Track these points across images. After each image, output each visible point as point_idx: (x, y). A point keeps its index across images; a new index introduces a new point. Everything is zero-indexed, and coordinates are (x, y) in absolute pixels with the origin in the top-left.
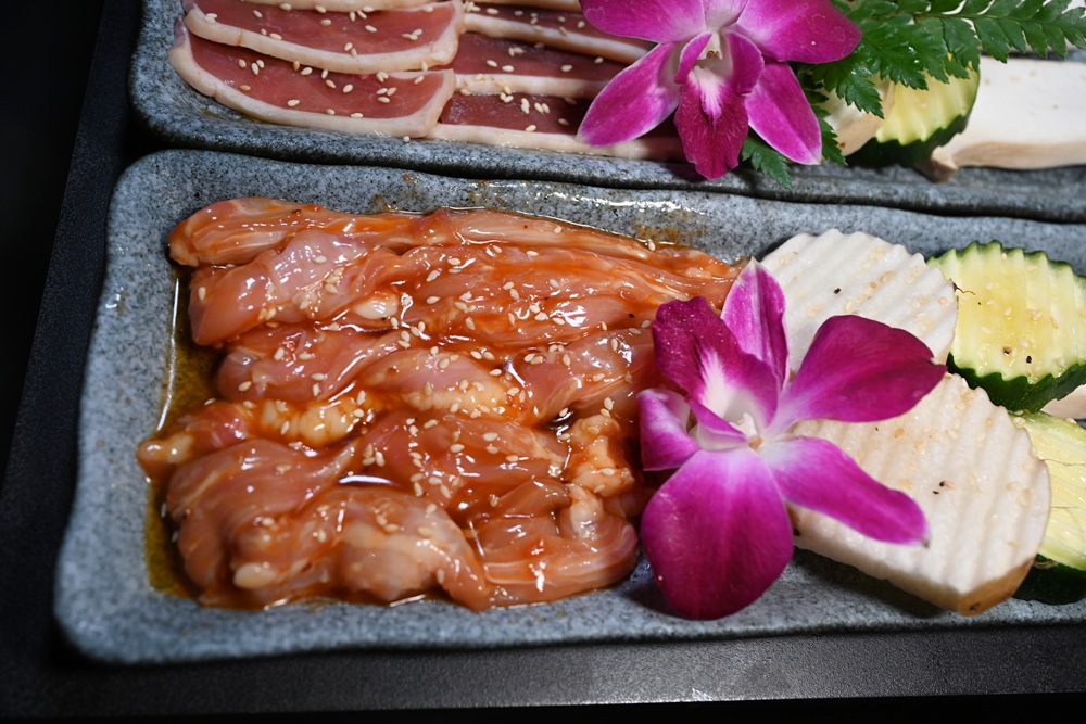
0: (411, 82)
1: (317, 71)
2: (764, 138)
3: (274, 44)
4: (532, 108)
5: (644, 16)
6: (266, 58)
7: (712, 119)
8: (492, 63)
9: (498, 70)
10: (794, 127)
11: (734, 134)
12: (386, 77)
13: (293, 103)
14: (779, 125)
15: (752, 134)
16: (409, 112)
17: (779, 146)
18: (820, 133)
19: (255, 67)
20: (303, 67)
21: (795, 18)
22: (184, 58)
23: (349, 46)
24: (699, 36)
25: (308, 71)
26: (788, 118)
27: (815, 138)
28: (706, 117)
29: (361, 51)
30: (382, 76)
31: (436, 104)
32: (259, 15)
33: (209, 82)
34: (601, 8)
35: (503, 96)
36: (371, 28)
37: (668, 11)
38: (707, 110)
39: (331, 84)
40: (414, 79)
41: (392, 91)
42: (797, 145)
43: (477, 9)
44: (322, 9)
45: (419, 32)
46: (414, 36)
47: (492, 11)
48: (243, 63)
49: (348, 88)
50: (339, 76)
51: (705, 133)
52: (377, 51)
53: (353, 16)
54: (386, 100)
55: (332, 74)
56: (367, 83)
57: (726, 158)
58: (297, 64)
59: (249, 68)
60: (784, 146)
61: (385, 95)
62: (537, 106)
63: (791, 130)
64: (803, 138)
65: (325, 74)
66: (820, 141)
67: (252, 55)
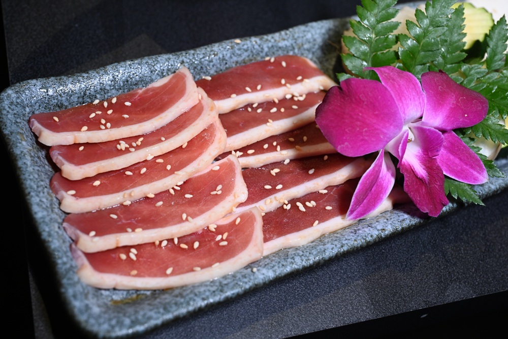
0: (234, 224)
1: (170, 241)
2: (453, 177)
4: (306, 207)
5: (373, 139)
6: (138, 247)
7: (425, 182)
8: (268, 187)
10: (466, 164)
11: (438, 183)
12: (216, 226)
13: (169, 271)
15: (446, 176)
17: (462, 179)
18: (482, 163)
19: (132, 256)
20: (161, 242)
21: (451, 105)
23: (184, 216)
25: (164, 243)
26: (460, 159)
27: (480, 167)
28: (420, 180)
29: (194, 216)
30: (213, 228)
32: (114, 217)
33: (109, 279)
34: (346, 143)
35: (285, 207)
36: (188, 196)
37: (385, 131)
39: (184, 246)
40: (235, 221)
41: (225, 235)
42: (473, 175)
43: (241, 153)
44: (152, 196)
45: (220, 187)
46: (218, 192)
47: (250, 152)
48: (123, 256)
49: (196, 245)
50: (186, 238)
51: (424, 190)
52: (202, 212)
53: (172, 191)
54: (225, 243)
55: (180, 239)
56: (205, 235)
57: (440, 200)
58: (157, 243)
59: (129, 258)
60: (465, 178)
61: (222, 240)
62: (308, 204)
63: (465, 166)
64: (472, 167)
65: (176, 241)
66: (484, 167)
67: (127, 249)
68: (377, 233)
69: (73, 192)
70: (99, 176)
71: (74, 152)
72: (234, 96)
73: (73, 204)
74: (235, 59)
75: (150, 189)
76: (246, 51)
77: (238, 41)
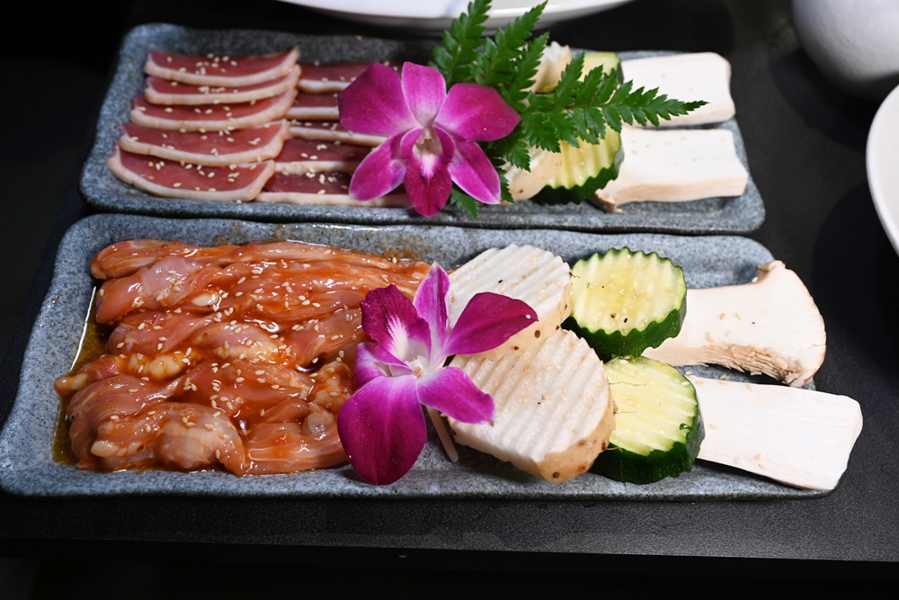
0: (248, 169)
1: (195, 166)
2: (464, 189)
3: (169, 152)
4: (326, 180)
5: (375, 121)
6: (167, 161)
7: (427, 180)
8: (304, 155)
9: (307, 159)
10: (484, 181)
11: (442, 188)
12: (235, 167)
13: (177, 185)
14: (474, 181)
15: (455, 186)
16: (243, 187)
17: (474, 193)
18: (499, 184)
19: (158, 166)
20: (186, 164)
21: (472, 115)
22: (116, 163)
23: (214, 150)
24: (412, 130)
25: (189, 166)
26: (480, 176)
27: (496, 187)
28: (423, 179)
29: (220, 153)
30: (232, 167)
31: (261, 180)
33: (130, 175)
34: (350, 118)
35: (308, 175)
36: (230, 140)
37: (389, 116)
38: (424, 175)
39: (202, 173)
40: (250, 168)
41: (236, 175)
42: (485, 193)
43: (299, 124)
44: (203, 131)
45: (258, 140)
46: (254, 143)
47: (308, 124)
48: (151, 164)
49: (211, 175)
50: (207, 168)
51: (423, 188)
52: (231, 152)
53: (221, 133)
54: (232, 180)
55: (204, 168)
56: (222, 170)
57: (437, 204)
58: (183, 163)
59: (154, 167)
60: (477, 194)
61: (232, 177)
62: (329, 178)
63: (481, 183)
64: (488, 187)
65: (199, 168)
66: (499, 190)
67: (156, 159)
69: (143, 109)
70: (173, 106)
71: (164, 85)
72: (325, 79)
73: (139, 115)
74: (352, 53)
75: (203, 125)
76: (365, 48)
77: (359, 38)
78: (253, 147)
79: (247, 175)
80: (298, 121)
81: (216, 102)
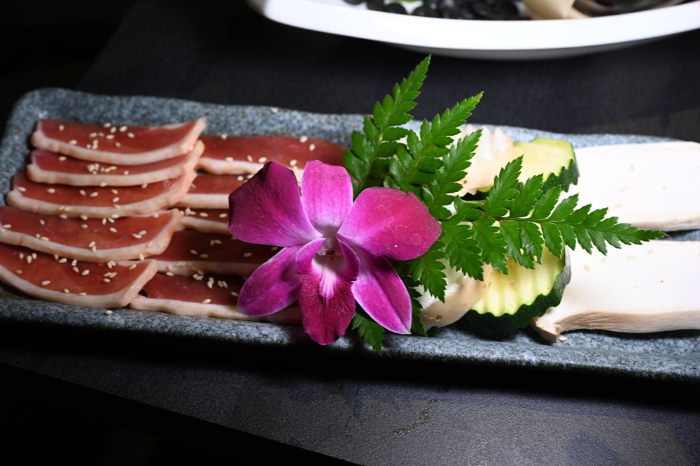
0: (127, 269)
1: (70, 260)
2: (369, 313)
3: (45, 243)
4: (215, 284)
5: (268, 230)
6: (40, 254)
7: (325, 300)
8: (194, 252)
9: (197, 257)
10: (393, 306)
11: (343, 311)
12: (114, 264)
13: (46, 283)
14: (381, 302)
16: (117, 290)
17: (380, 319)
18: (411, 310)
19: (29, 259)
20: (61, 258)
21: (382, 228)
23: (93, 244)
24: (314, 241)
25: (64, 260)
26: (389, 298)
27: (407, 314)
28: (321, 299)
29: (100, 247)
30: (111, 265)
31: (139, 283)
32: (42, 222)
34: (240, 225)
35: (196, 276)
36: (113, 230)
38: (322, 294)
39: (76, 270)
40: (130, 267)
41: (113, 275)
42: (394, 319)
43: (193, 213)
44: (85, 218)
45: (144, 232)
46: (138, 236)
47: (204, 215)
48: (22, 256)
49: (86, 272)
50: (83, 263)
51: (320, 310)
52: (111, 247)
53: (104, 221)
54: (108, 280)
55: (79, 263)
56: (98, 267)
57: (335, 329)
58: (56, 257)
59: (25, 259)
60: (384, 320)
61: (108, 277)
62: (219, 283)
63: (390, 307)
64: (398, 313)
65: (74, 263)
66: (411, 317)
67: (29, 251)
68: (257, 335)
69: (23, 189)
70: (55, 186)
71: (50, 160)
72: (230, 159)
73: (18, 197)
74: (265, 127)
75: (86, 211)
76: (281, 122)
77: (275, 110)
78: (136, 241)
79: (126, 275)
80: (192, 209)
81: (103, 184)
